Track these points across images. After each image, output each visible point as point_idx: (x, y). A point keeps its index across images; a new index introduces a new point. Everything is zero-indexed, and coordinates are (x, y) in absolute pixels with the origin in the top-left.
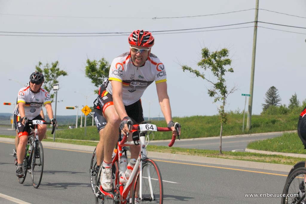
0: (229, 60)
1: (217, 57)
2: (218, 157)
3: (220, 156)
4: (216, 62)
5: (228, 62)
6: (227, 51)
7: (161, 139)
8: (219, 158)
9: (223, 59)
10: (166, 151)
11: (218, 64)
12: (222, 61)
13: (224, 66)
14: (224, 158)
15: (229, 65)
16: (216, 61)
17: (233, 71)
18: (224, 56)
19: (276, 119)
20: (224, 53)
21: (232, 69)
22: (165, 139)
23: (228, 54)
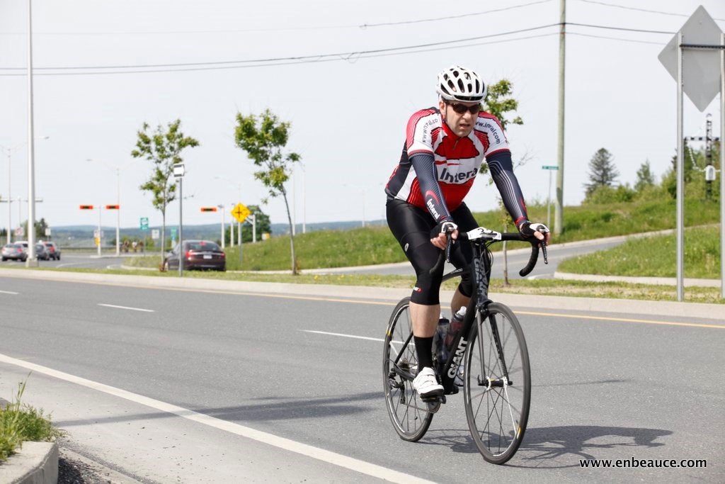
0: (513, 101)
1: (489, 97)
2: (501, 292)
3: (506, 289)
4: (488, 107)
5: (511, 105)
6: (509, 84)
7: (390, 262)
8: (504, 294)
9: (501, 99)
10: (398, 284)
11: (493, 111)
12: (499, 105)
13: (503, 114)
14: (513, 293)
15: (513, 111)
16: (488, 104)
17: (521, 123)
18: (503, 94)
19: (612, 213)
20: (504, 88)
21: (519, 118)
22: (396, 262)
23: (510, 90)
